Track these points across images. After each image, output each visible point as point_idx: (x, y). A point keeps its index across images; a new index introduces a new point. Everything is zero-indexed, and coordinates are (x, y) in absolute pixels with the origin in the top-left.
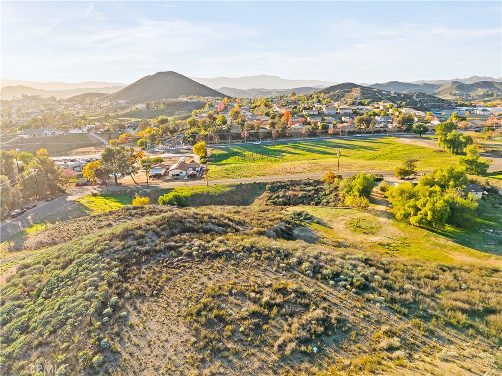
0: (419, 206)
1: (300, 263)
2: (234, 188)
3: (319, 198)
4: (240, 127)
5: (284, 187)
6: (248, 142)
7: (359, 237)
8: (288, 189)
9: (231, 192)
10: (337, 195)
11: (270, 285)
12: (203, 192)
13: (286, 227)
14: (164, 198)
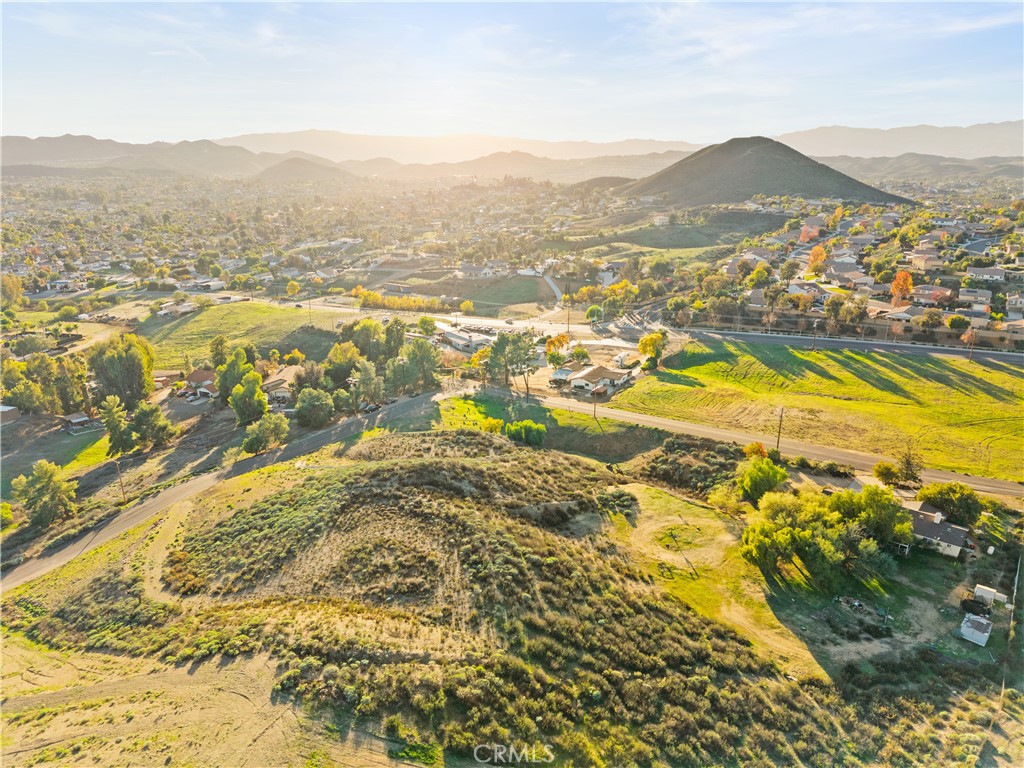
2: (623, 430)
3: (714, 480)
4: (768, 301)
5: (687, 447)
6: (775, 335)
8: (690, 452)
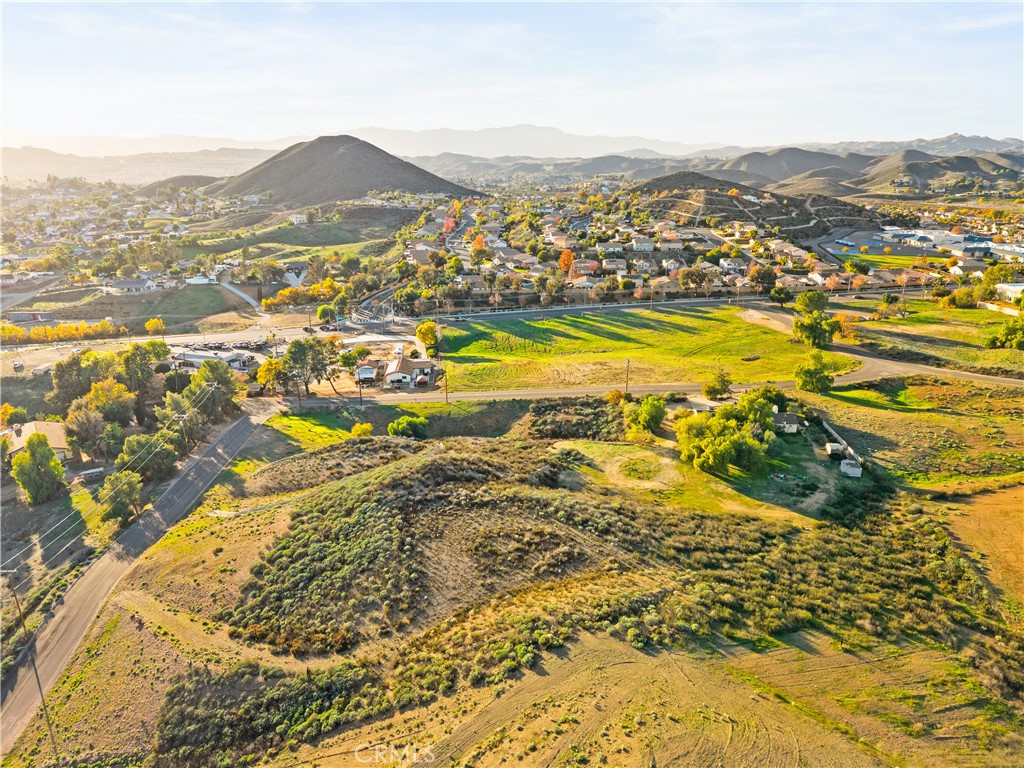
0: (703, 447)
1: (557, 511)
2: (485, 407)
3: (598, 427)
4: (487, 284)
5: (553, 408)
6: (501, 312)
7: (632, 483)
8: (559, 411)
9: (481, 413)
10: (620, 424)
11: (531, 530)
12: (441, 412)
13: (551, 471)
14: (395, 425)
